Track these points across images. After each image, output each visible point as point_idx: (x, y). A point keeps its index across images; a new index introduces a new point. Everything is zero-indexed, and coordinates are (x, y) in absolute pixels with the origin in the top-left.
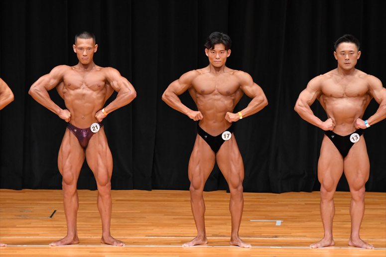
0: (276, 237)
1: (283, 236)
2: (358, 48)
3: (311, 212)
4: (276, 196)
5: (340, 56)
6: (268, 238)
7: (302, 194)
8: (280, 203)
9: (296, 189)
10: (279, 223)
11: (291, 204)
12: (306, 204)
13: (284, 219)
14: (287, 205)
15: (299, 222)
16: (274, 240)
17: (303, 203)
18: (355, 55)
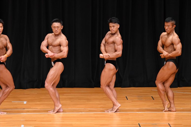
0: (24, 109)
1: (27, 109)
2: (61, 25)
3: (40, 97)
4: (24, 90)
5: (53, 28)
6: (20, 110)
7: (36, 89)
8: (26, 93)
9: (33, 87)
10: (25, 102)
11: (31, 94)
12: (38, 94)
13: (28, 101)
14: (29, 94)
15: (34, 102)
16: (23, 110)
17: (37, 93)
18: (60, 28)
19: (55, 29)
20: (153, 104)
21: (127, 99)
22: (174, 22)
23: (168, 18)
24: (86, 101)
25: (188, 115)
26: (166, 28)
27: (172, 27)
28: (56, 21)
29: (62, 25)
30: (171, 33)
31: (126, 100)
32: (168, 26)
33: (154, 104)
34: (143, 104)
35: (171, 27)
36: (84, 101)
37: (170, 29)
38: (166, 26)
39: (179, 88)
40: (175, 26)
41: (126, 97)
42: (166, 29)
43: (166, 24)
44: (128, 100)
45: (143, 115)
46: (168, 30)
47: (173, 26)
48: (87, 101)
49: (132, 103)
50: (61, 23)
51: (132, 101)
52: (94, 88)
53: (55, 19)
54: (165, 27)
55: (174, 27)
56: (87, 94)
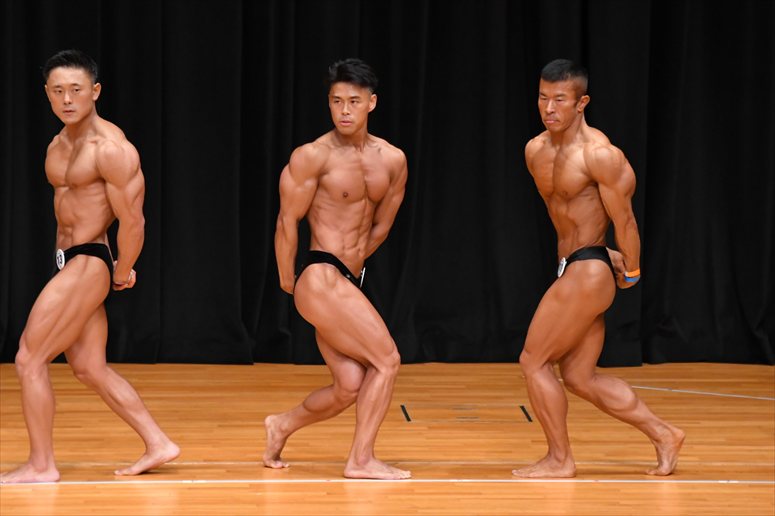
2: (91, 77)
5: (53, 94)
19: (64, 98)
20: (528, 441)
21: (409, 420)
22: (581, 81)
23: (558, 61)
24: (216, 424)
25: (690, 494)
26: (546, 107)
27: (575, 105)
28: (67, 62)
29: (93, 80)
30: (570, 132)
31: (402, 421)
32: (557, 98)
33: (533, 441)
34: (481, 441)
35: (567, 103)
36: (206, 424)
37: (566, 110)
38: (547, 99)
39: (646, 366)
40: (586, 99)
41: (403, 407)
42: (548, 114)
43: (545, 88)
44: (413, 421)
45: (480, 494)
46: (558, 116)
47: (578, 98)
48: (220, 426)
49: (428, 438)
50: (91, 72)
51: (430, 428)
52: (252, 364)
53: (61, 53)
54: (540, 102)
55: (584, 105)
56: (218, 394)
